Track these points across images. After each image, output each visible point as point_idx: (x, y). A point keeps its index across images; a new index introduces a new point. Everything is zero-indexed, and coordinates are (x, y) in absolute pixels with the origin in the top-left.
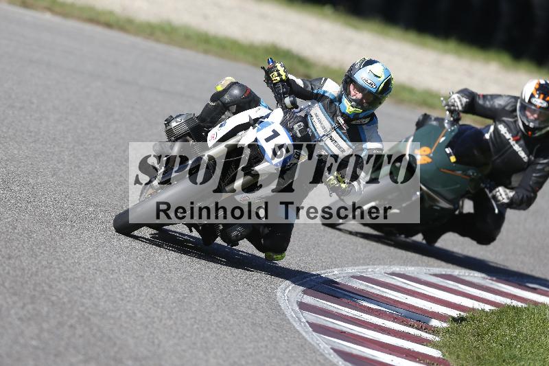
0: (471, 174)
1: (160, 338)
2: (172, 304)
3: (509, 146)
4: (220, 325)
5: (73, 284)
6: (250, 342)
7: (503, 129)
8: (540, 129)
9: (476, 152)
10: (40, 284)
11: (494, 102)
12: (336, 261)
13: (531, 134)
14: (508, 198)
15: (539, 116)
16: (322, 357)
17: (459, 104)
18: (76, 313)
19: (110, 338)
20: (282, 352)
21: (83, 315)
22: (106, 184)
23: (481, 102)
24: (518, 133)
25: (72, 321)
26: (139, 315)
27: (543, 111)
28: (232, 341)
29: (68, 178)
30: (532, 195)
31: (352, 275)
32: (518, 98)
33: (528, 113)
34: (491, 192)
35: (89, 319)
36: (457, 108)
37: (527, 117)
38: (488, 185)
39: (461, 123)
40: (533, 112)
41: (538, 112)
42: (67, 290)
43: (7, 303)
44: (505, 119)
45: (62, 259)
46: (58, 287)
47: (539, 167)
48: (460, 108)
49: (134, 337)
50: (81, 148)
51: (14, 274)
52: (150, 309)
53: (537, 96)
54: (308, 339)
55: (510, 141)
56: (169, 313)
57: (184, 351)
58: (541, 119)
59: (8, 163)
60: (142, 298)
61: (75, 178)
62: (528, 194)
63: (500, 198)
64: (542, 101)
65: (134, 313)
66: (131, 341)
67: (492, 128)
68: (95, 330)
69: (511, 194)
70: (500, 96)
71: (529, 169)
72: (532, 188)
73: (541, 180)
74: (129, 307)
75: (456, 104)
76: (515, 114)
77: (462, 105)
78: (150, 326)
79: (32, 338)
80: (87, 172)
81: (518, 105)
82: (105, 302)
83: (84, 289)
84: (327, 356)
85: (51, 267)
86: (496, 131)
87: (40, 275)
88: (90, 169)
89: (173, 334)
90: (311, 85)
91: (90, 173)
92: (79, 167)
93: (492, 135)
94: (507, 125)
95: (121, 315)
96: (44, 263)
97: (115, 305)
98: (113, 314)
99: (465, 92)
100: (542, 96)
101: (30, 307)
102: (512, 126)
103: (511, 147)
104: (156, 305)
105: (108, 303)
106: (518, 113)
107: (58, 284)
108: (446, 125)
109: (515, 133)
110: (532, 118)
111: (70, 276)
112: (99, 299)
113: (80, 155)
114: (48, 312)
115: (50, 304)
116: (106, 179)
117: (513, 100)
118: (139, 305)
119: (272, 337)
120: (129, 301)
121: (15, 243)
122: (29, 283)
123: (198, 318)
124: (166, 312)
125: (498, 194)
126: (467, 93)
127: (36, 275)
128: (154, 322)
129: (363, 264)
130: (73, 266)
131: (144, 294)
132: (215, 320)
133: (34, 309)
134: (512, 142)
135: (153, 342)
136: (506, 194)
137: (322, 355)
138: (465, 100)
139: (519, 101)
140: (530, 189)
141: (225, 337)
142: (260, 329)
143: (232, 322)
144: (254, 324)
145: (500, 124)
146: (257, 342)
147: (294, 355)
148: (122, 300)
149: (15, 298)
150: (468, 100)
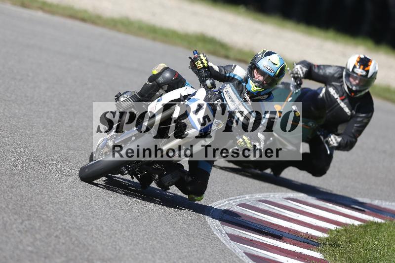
0: (311, 125)
1: (120, 245)
2: (129, 220)
3: (336, 104)
4: (164, 236)
5: (58, 206)
6: (186, 248)
7: (332, 91)
8: (360, 91)
9: (312, 108)
10: (34, 206)
11: (325, 71)
12: (247, 189)
13: (354, 95)
14: (337, 143)
15: (360, 82)
16: (237, 258)
17: (301, 72)
18: (60, 227)
19: (84, 245)
20: (208, 255)
21: (65, 228)
22: (82, 134)
23: (316, 70)
24: (343, 94)
25: (58, 233)
26: (105, 228)
27: (362, 78)
28: (172, 247)
29: (54, 130)
30: (354, 140)
31: (258, 199)
32: (344, 68)
33: (351, 80)
34: (325, 138)
35: (69, 232)
36: (299, 76)
37: (351, 83)
38: (323, 133)
39: (303, 86)
40: (355, 79)
41: (359, 79)
42: (54, 210)
43: (10, 219)
44: (334, 83)
45: (50, 188)
46: (47, 209)
47: (359, 119)
48: (302, 75)
49: (101, 244)
50: (64, 108)
51: (16, 199)
52: (113, 224)
53: (358, 67)
54: (227, 246)
55: (337, 100)
56: (127, 227)
57: (138, 254)
58: (361, 84)
59: (11, 119)
60: (107, 216)
61: (59, 130)
62: (351, 139)
63: (331, 142)
64: (362, 71)
65: (102, 228)
66: (99, 247)
67: (324, 90)
68: (74, 239)
69: (339, 140)
70: (330, 66)
71: (352, 120)
72: (354, 135)
73: (360, 129)
74: (98, 223)
75: (298, 73)
76: (341, 80)
77: (303, 73)
78: (113, 236)
79: (28, 245)
80: (68, 125)
81: (344, 73)
82: (81, 219)
83: (66, 210)
84: (241, 258)
85: (42, 194)
86: (327, 92)
87: (34, 200)
88: (70, 123)
89: (130, 242)
90: (224, 70)
91: (70, 126)
92: (62, 122)
93: (324, 95)
94: (335, 88)
95: (92, 229)
96: (37, 191)
97: (88, 221)
98: (86, 228)
99: (304, 63)
100: (362, 67)
101: (27, 222)
102: (339, 89)
103: (338, 104)
104: (117, 221)
105: (83, 220)
106: (344, 79)
107: (47, 206)
108: (291, 88)
109: (341, 93)
110: (354, 83)
111: (56, 200)
112: (76, 217)
113: (63, 114)
114: (40, 227)
115: (42, 220)
116: (81, 130)
117: (340, 69)
118: (105, 222)
119: (201, 244)
120: (98, 219)
121: (16, 177)
122: (26, 205)
123: (147, 231)
124: (124, 226)
125: (330, 139)
126: (306, 64)
127: (32, 200)
128: (116, 234)
129: (267, 192)
130: (58, 194)
131: (109, 213)
132: (160, 232)
133: (30, 224)
134: (339, 100)
135: (115, 248)
136: (336, 140)
137: (237, 257)
138: (305, 69)
139: (345, 70)
140: (352, 135)
141: (167, 244)
142: (193, 239)
143: (172, 234)
144: (188, 235)
145: (330, 87)
146: (191, 248)
147: (217, 257)
148: (93, 217)
149: (16, 217)
150: (307, 69)
